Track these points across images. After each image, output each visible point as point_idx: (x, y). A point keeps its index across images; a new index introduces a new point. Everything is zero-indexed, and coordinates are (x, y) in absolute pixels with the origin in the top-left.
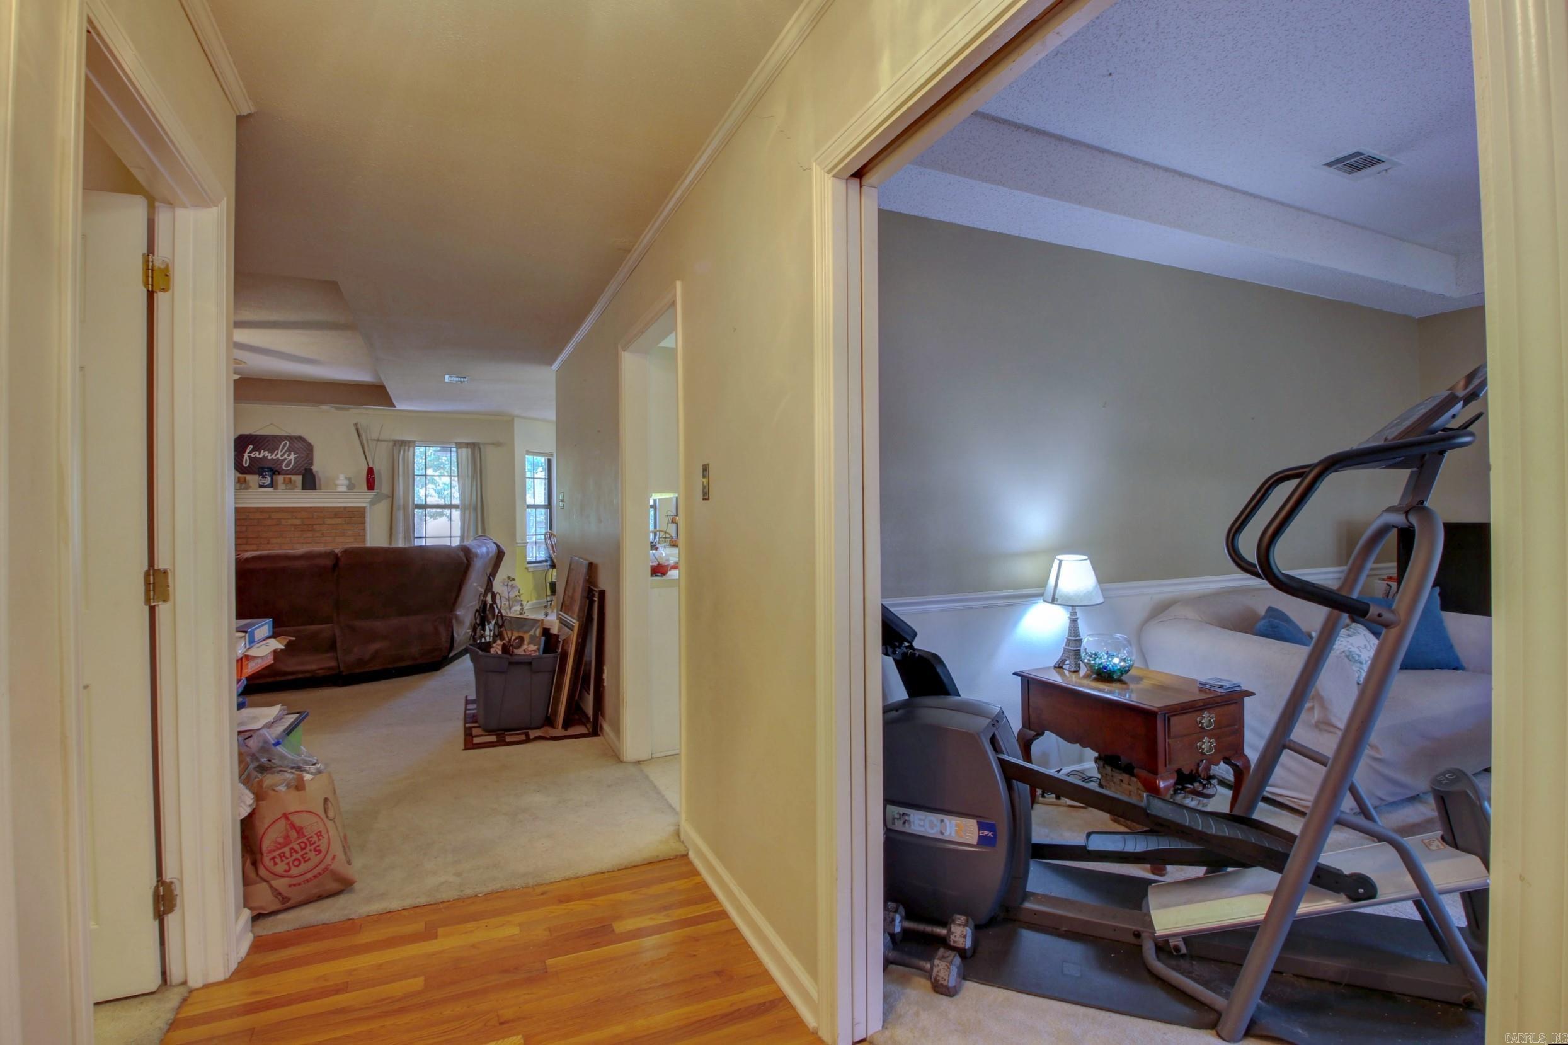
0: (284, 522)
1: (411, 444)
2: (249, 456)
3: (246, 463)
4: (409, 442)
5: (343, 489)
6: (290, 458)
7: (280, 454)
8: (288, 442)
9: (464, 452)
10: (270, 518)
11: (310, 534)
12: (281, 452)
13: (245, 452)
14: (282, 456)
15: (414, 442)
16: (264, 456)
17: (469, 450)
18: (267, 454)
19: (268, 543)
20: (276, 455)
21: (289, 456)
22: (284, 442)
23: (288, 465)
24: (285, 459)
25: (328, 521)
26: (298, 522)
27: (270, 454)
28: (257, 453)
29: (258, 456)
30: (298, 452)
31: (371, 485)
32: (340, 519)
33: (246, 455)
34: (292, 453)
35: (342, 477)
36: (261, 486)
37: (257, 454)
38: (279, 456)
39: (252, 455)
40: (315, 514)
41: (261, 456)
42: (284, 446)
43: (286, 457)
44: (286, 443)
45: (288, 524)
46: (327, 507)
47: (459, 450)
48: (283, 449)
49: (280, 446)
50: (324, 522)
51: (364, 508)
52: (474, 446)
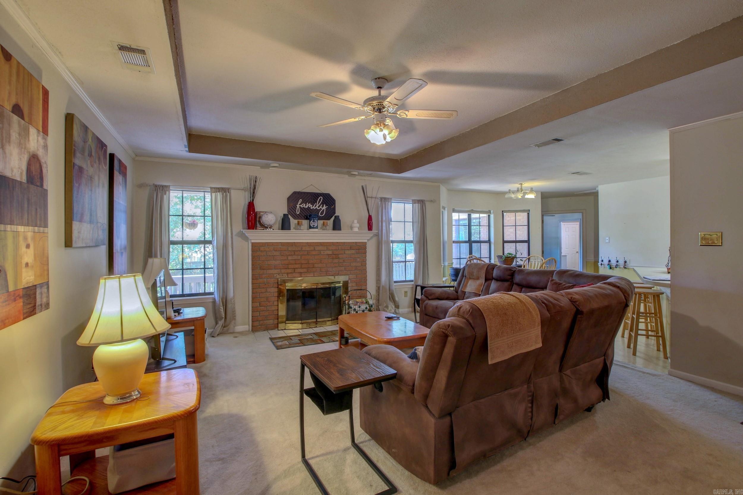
0: (322, 252)
1: (390, 200)
2: (299, 207)
3: (298, 212)
4: (388, 199)
5: (356, 230)
6: (323, 208)
7: (317, 206)
8: (322, 197)
9: (417, 205)
10: (314, 250)
11: (336, 261)
12: (318, 204)
13: (297, 205)
14: (319, 207)
15: (391, 199)
16: (308, 207)
17: (420, 204)
18: (310, 205)
19: (313, 267)
20: (315, 207)
21: (322, 207)
22: (320, 197)
23: (322, 213)
24: (321, 209)
25: (347, 252)
26: (330, 252)
27: (312, 206)
28: (305, 205)
29: (305, 207)
30: (328, 204)
31: (370, 228)
32: (353, 251)
33: (298, 206)
34: (324, 205)
35: (356, 221)
36: (310, 227)
37: (302, 206)
38: (317, 207)
39: (301, 206)
40: (340, 247)
41: (307, 207)
42: (320, 200)
43: (320, 207)
44: (321, 198)
45: (324, 254)
46: (346, 242)
47: (414, 204)
48: (319, 202)
49: (317, 200)
50: (345, 252)
51: (366, 243)
52: (422, 202)
